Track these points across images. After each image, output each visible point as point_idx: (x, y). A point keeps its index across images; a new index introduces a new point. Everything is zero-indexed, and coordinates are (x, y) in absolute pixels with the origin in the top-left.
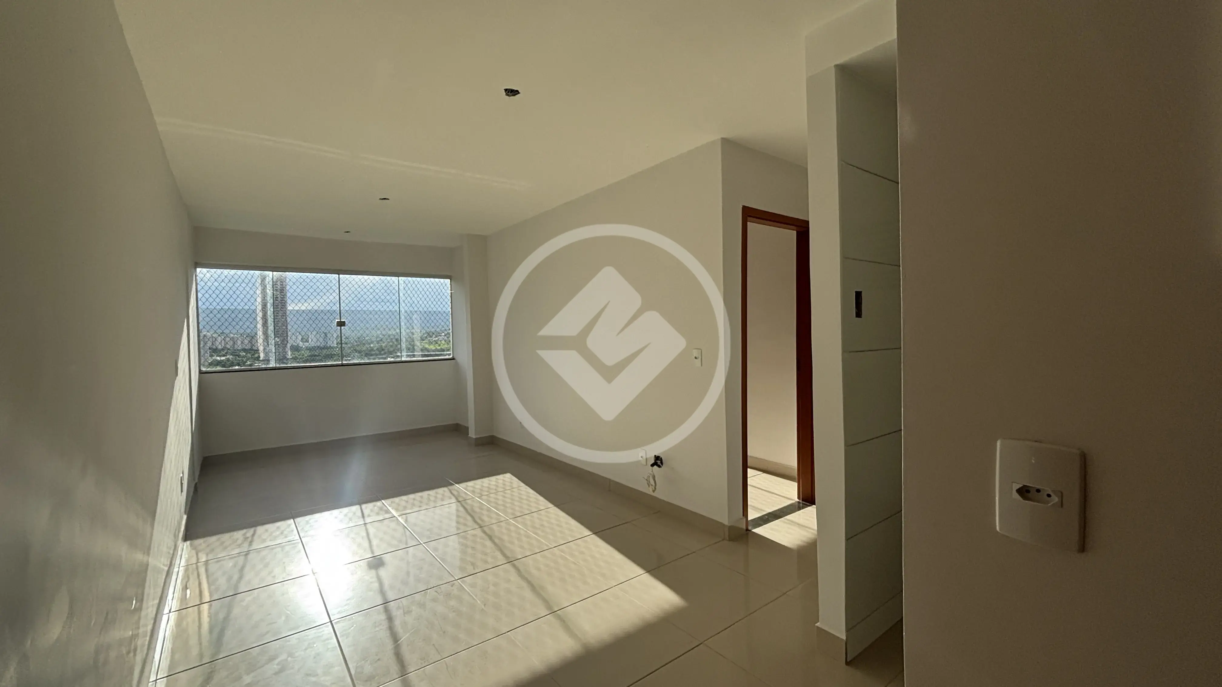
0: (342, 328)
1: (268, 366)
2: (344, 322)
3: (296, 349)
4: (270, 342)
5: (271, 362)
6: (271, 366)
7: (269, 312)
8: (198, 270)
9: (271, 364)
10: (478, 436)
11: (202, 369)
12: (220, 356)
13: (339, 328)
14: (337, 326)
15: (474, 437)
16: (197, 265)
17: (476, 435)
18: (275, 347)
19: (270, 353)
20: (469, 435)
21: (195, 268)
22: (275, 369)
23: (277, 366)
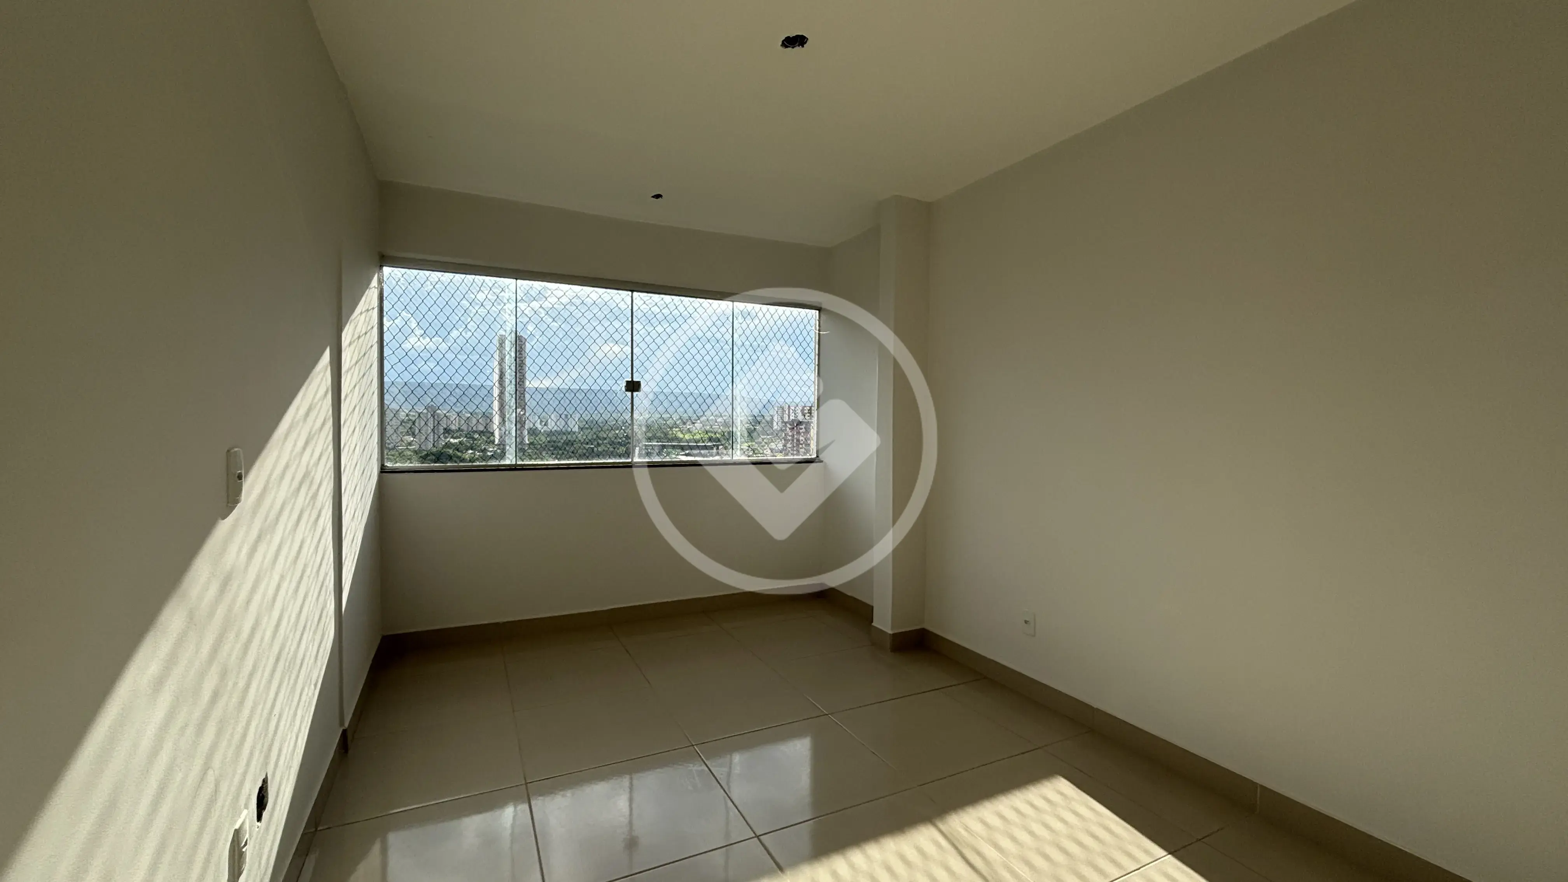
0: (635, 394)
1: (502, 463)
2: (639, 383)
3: (533, 432)
4: (507, 416)
5: (507, 455)
6: (507, 462)
7: (507, 357)
8: (387, 270)
9: (509, 458)
10: (896, 631)
11: (386, 464)
12: (455, 438)
13: (629, 394)
14: (627, 390)
15: (890, 632)
16: (384, 260)
17: (892, 629)
18: (516, 425)
19: (507, 438)
20: (873, 624)
21: (381, 266)
22: (516, 469)
23: (518, 463)
